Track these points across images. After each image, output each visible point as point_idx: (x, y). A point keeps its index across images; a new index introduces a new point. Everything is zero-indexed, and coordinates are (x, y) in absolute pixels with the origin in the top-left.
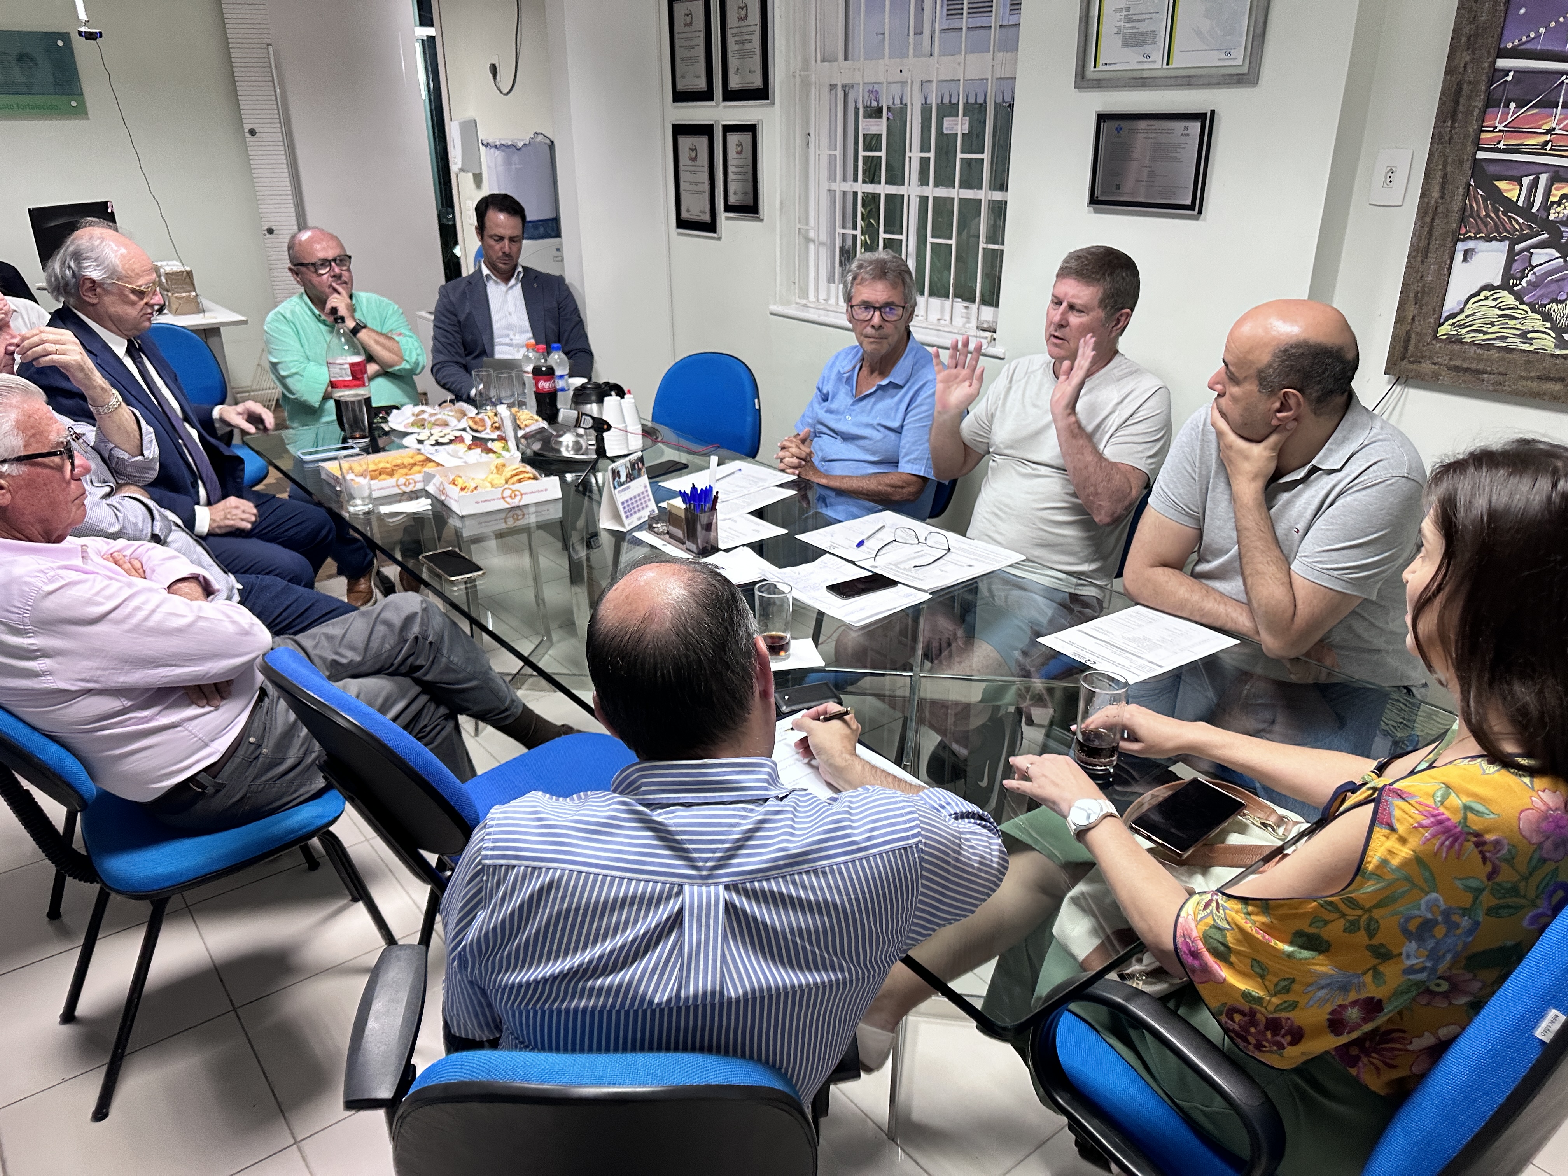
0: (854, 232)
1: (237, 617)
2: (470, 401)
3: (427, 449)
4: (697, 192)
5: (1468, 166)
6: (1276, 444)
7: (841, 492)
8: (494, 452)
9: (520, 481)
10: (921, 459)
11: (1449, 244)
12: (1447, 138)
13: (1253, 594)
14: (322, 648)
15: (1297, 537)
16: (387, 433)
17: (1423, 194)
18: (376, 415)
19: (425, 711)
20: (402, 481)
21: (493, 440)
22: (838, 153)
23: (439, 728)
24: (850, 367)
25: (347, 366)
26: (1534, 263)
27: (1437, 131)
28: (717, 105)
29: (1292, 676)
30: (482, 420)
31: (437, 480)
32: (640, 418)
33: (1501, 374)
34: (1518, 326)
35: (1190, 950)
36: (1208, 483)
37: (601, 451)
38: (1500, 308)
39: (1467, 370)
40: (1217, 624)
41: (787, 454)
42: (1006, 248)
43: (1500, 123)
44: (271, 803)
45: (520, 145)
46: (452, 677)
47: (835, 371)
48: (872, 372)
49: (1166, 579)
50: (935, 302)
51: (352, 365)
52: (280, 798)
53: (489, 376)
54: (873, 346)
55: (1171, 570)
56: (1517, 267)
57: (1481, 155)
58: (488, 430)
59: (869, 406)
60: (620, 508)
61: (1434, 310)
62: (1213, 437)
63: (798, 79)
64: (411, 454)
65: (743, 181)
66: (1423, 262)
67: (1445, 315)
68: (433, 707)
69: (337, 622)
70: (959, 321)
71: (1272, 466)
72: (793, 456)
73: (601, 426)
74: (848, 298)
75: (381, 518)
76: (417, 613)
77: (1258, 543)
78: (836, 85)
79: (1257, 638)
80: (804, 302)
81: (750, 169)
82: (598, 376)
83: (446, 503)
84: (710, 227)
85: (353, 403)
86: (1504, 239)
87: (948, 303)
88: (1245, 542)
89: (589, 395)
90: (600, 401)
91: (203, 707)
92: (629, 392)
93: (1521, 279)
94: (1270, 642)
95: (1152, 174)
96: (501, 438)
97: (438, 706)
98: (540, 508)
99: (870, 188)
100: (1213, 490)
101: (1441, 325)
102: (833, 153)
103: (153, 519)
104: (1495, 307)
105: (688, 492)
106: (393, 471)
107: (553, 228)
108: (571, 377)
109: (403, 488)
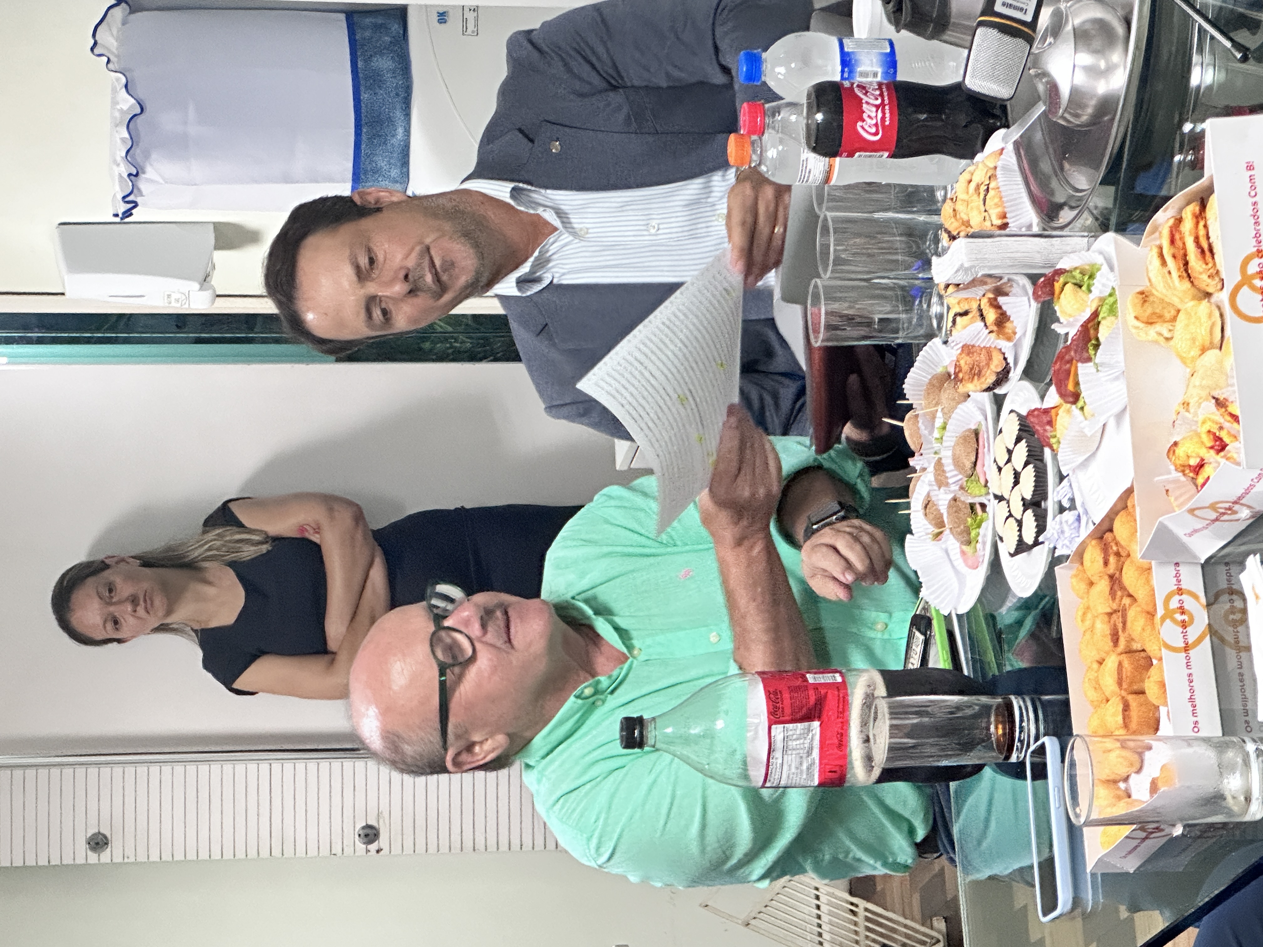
20: (1170, 631)
45: (127, 102)
96: (1044, 286)
106: (1129, 652)
107: (377, 27)
108: (850, 33)
109: (1194, 633)
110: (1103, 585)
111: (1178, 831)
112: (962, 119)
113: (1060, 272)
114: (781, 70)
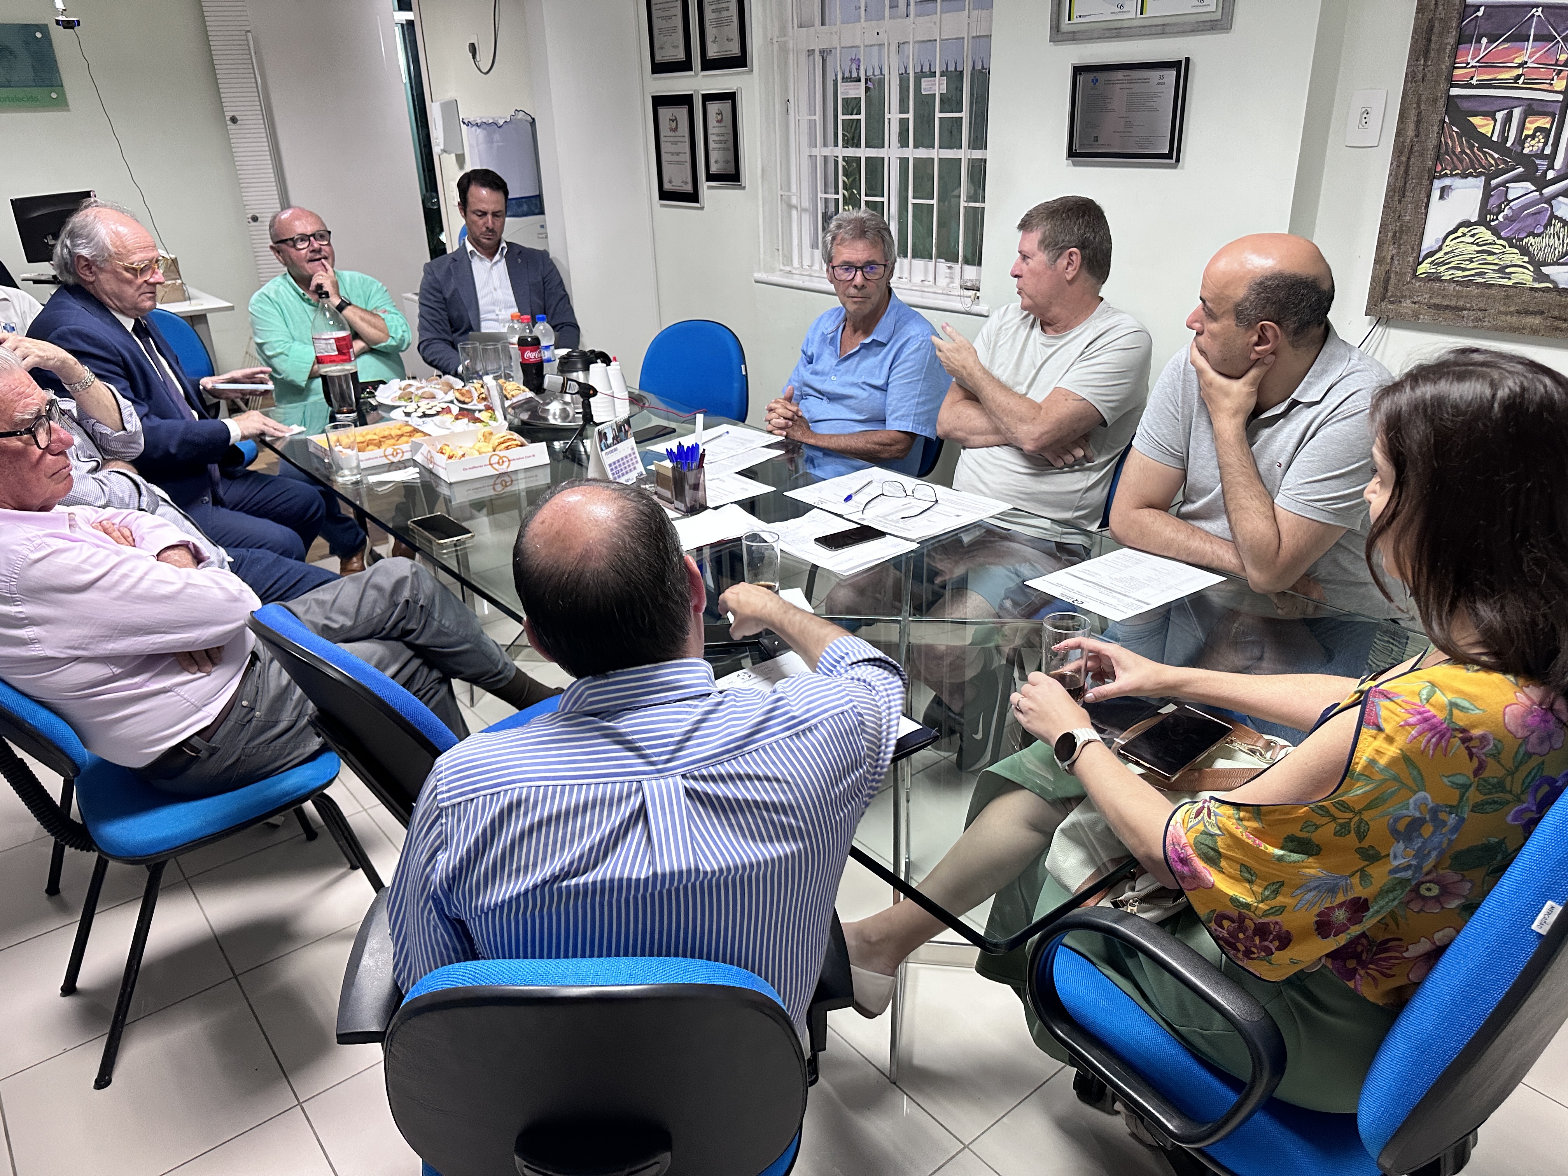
0: (836, 196)
1: (226, 584)
2: (456, 375)
3: (414, 421)
4: (679, 163)
5: (1441, 103)
6: (1255, 379)
7: (828, 452)
8: (481, 421)
9: (507, 448)
10: (908, 416)
11: (1426, 182)
12: (1420, 76)
13: (1237, 530)
14: (313, 613)
15: (1279, 471)
16: (374, 408)
17: (1399, 134)
18: (363, 390)
19: (418, 674)
20: (390, 451)
21: (480, 411)
22: (818, 118)
23: (432, 692)
24: (833, 328)
25: (333, 341)
26: (1510, 197)
27: (1410, 70)
28: (696, 75)
29: (1279, 611)
30: (469, 392)
31: (424, 449)
32: (627, 387)
33: (1480, 310)
34: (1496, 261)
35: (1179, 857)
36: (1191, 422)
37: (588, 417)
38: (1477, 244)
39: (1447, 307)
40: (1204, 563)
41: (774, 415)
42: (987, 205)
43: (1473, 59)
44: (265, 766)
45: (501, 122)
46: (444, 640)
47: (819, 333)
48: (855, 331)
49: (1152, 519)
50: (919, 263)
51: (337, 340)
52: (275, 761)
53: (475, 349)
54: (856, 306)
55: (1156, 511)
56: (1493, 202)
57: (1454, 92)
58: (475, 402)
59: (853, 366)
60: (608, 469)
61: (1413, 249)
62: (1194, 376)
63: (776, 45)
64: (398, 425)
65: (724, 149)
66: (1400, 201)
67: (1423, 254)
68: (426, 670)
69: (328, 588)
70: (942, 281)
71: (1252, 402)
72: (780, 416)
73: (587, 392)
74: (829, 259)
75: (371, 488)
76: (407, 577)
77: (1241, 479)
78: (813, 50)
79: (1243, 574)
80: (788, 269)
81: (730, 138)
82: (584, 346)
83: (434, 471)
84: (693, 197)
85: (339, 377)
86: (1479, 175)
87: (931, 264)
88: (1228, 478)
89: (575, 363)
90: (586, 369)
91: (194, 673)
92: (615, 359)
93: (1498, 214)
94: (1255, 576)
95: (1129, 125)
96: (489, 408)
97: (431, 669)
98: (529, 474)
99: (851, 152)
100: (1196, 430)
101: (1420, 264)
102: (813, 117)
103: (140, 494)
104: (1473, 243)
105: (675, 450)
106: (380, 442)
107: (536, 205)
108: (556, 348)
109: (391, 458)
110: (399, 432)
111: (326, 461)
112: (535, 382)
113: (494, 411)
114: (541, 328)
